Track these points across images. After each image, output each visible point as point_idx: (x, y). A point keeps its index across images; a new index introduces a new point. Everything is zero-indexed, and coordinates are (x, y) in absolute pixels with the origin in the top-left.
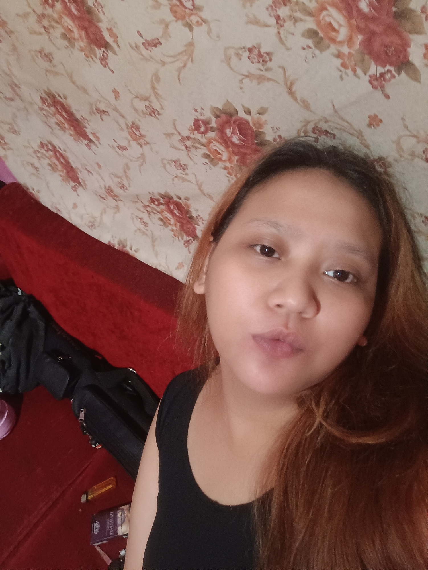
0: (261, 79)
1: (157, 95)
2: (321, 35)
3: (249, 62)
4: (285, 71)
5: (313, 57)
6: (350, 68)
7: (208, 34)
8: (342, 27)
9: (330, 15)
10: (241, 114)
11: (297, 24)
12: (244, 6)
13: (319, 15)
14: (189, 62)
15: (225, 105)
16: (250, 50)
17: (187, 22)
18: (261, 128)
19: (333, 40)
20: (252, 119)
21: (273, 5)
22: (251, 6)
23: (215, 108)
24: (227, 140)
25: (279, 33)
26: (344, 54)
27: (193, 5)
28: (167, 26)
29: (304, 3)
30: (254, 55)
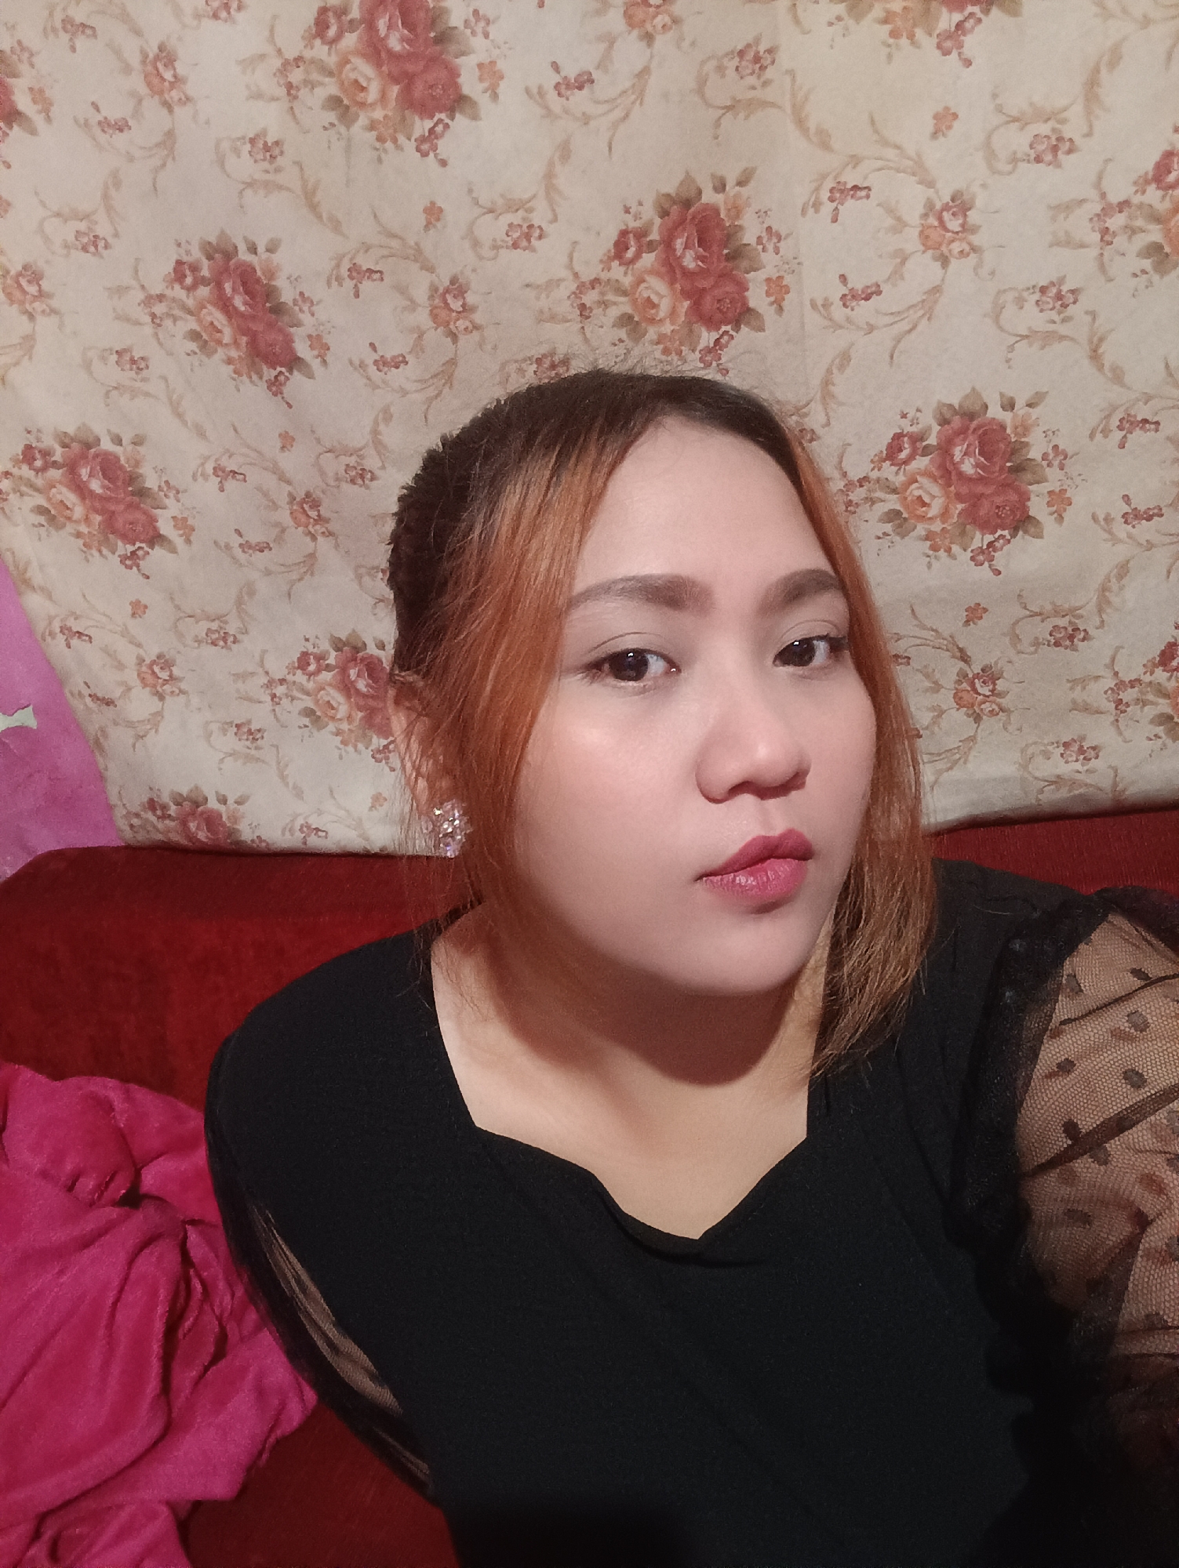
0: (1048, 338)
1: (827, 395)
2: (1167, 249)
3: (1036, 309)
4: (1094, 319)
5: (1147, 287)
7: (975, 269)
10: (995, 412)
11: (1134, 238)
12: (1054, 219)
13: (1169, 220)
14: (924, 321)
15: (967, 397)
16: (1043, 290)
17: (942, 255)
18: (1024, 435)
20: (1015, 416)
21: (1103, 214)
22: (1066, 218)
23: (944, 405)
24: (950, 468)
25: (1102, 254)
27: (963, 225)
28: (903, 262)
29: (1151, 206)
30: (1048, 297)
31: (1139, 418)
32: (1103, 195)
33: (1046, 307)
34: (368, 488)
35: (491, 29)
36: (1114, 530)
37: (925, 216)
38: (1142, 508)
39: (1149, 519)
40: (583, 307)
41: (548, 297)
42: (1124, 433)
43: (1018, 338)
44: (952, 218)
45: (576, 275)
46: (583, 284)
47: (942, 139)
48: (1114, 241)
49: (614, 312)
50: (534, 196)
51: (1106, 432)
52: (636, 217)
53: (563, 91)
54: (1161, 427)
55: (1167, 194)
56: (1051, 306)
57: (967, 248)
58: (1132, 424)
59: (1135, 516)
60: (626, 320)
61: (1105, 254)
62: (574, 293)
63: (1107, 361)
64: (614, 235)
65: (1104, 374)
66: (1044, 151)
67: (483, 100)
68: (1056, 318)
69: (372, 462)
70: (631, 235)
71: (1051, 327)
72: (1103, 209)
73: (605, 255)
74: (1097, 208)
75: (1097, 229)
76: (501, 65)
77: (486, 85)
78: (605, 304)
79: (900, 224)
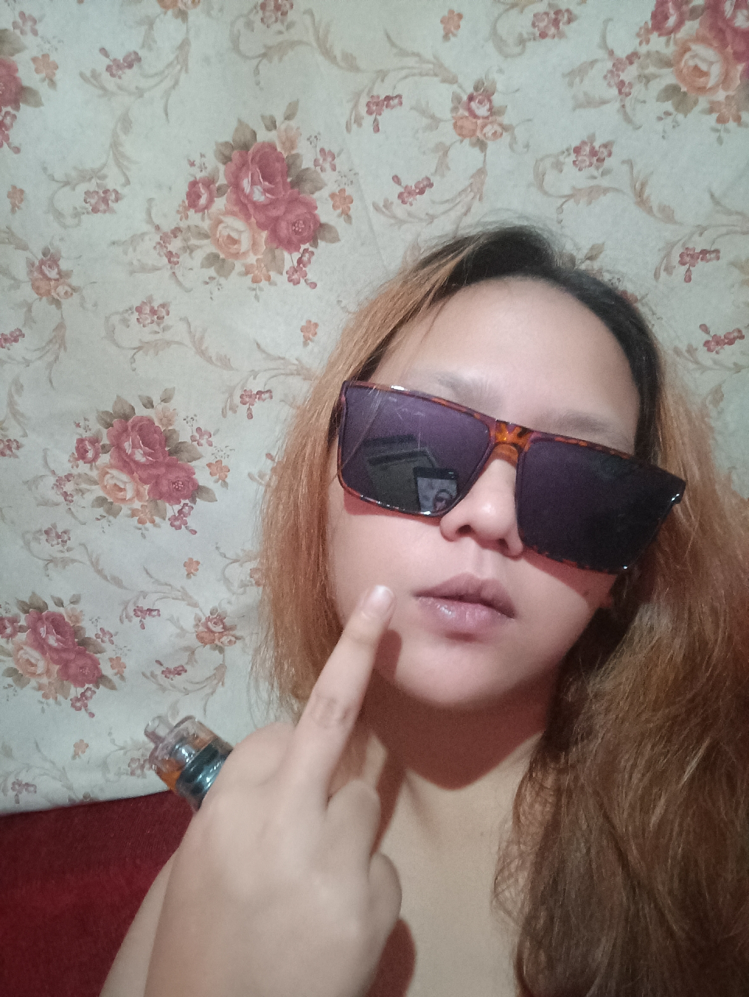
0: (593, 193)
2: (684, 89)
3: (575, 170)
4: (632, 167)
5: (674, 127)
6: (731, 119)
7: (511, 146)
8: (714, 65)
9: (695, 56)
11: (650, 85)
12: (571, 84)
13: (679, 62)
14: (476, 202)
16: (577, 150)
17: (478, 139)
19: (702, 90)
21: (615, 70)
22: (582, 81)
25: (623, 106)
26: (719, 103)
28: (445, 154)
29: (657, 52)
30: (583, 156)
31: (698, 250)
32: (611, 53)
33: (584, 165)
34: (16, 457)
35: (40, 27)
36: (700, 359)
37: (455, 109)
38: (721, 333)
39: (731, 342)
40: (170, 255)
41: (135, 250)
42: (687, 266)
43: (564, 200)
44: (478, 105)
45: (158, 228)
46: (166, 234)
47: (453, 39)
48: (633, 91)
49: (199, 256)
50: (104, 165)
51: (669, 270)
52: (202, 168)
53: (114, 72)
54: (721, 255)
55: (670, 38)
56: (588, 163)
57: (499, 130)
58: (692, 256)
59: (716, 343)
60: (212, 260)
61: (628, 105)
62: (159, 243)
63: (655, 203)
64: (185, 189)
65: (654, 216)
66: (546, 27)
67: (43, 89)
68: (596, 173)
69: (14, 432)
70: (200, 185)
71: (593, 183)
72: (614, 65)
73: (180, 206)
74: (609, 65)
75: (612, 83)
76: (53, 57)
77: (43, 75)
78: (190, 249)
79: (435, 122)
